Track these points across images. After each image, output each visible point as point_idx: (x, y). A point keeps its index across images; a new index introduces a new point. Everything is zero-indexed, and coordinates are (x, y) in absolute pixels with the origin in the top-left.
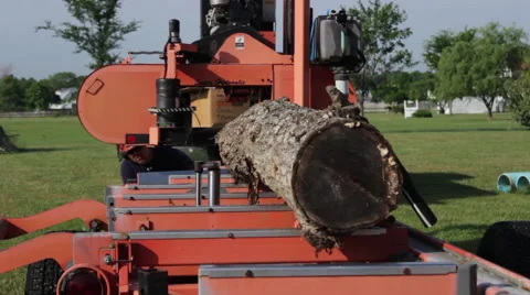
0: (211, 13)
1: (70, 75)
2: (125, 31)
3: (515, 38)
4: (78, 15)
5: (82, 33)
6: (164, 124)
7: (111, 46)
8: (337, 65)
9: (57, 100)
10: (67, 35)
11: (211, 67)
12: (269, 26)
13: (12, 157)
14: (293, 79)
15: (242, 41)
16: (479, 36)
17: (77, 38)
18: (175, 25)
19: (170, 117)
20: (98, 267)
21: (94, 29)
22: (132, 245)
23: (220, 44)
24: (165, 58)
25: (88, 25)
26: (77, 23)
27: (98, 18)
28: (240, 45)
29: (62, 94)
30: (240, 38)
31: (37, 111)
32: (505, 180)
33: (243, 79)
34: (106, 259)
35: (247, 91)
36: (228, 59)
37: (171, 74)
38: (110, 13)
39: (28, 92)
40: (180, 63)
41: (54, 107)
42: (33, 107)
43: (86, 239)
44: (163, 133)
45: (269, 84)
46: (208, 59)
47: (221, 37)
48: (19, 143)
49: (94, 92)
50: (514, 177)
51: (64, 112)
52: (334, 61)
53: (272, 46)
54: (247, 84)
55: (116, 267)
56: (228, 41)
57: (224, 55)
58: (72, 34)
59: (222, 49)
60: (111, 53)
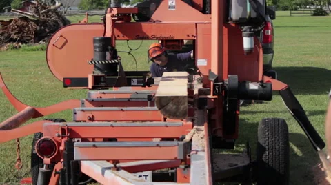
14: (210, 35)
15: (174, 4)
20: (54, 138)
22: (68, 129)
24: (104, 20)
28: (172, 7)
30: (172, 2)
33: (172, 35)
34: (57, 135)
35: (177, 43)
43: (49, 126)
45: (193, 38)
49: (60, 46)
54: (175, 38)
55: (61, 138)
59: (158, 11)
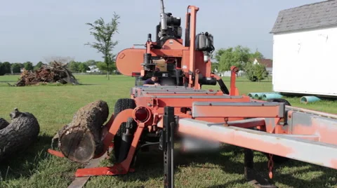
0: (160, 33)
1: (93, 61)
2: (114, 45)
3: (246, 51)
4: (98, 40)
5: (100, 46)
6: (146, 69)
7: (110, 50)
8: (205, 50)
9: (89, 69)
10: (95, 47)
11: (161, 50)
12: (180, 37)
13: (77, 87)
14: (189, 55)
16: (233, 50)
17: (98, 47)
18: (150, 36)
19: (149, 67)
21: (104, 44)
22: (158, 100)
23: (164, 42)
24: (146, 47)
25: (102, 43)
26: (98, 42)
27: (105, 40)
28: (171, 43)
29: (90, 67)
30: (171, 41)
31: (82, 73)
32: (250, 95)
34: (149, 104)
36: (167, 48)
37: (149, 52)
38: (109, 39)
39: (79, 66)
40: (151, 48)
41: (88, 71)
42: (81, 71)
44: (146, 72)
45: (181, 56)
46: (160, 48)
47: (164, 41)
48: (79, 82)
49: (122, 58)
50: (253, 94)
51: (91, 73)
52: (204, 49)
53: (182, 44)
56: (167, 42)
57: (165, 46)
58: (96, 46)
59: (165, 44)
60: (110, 52)
